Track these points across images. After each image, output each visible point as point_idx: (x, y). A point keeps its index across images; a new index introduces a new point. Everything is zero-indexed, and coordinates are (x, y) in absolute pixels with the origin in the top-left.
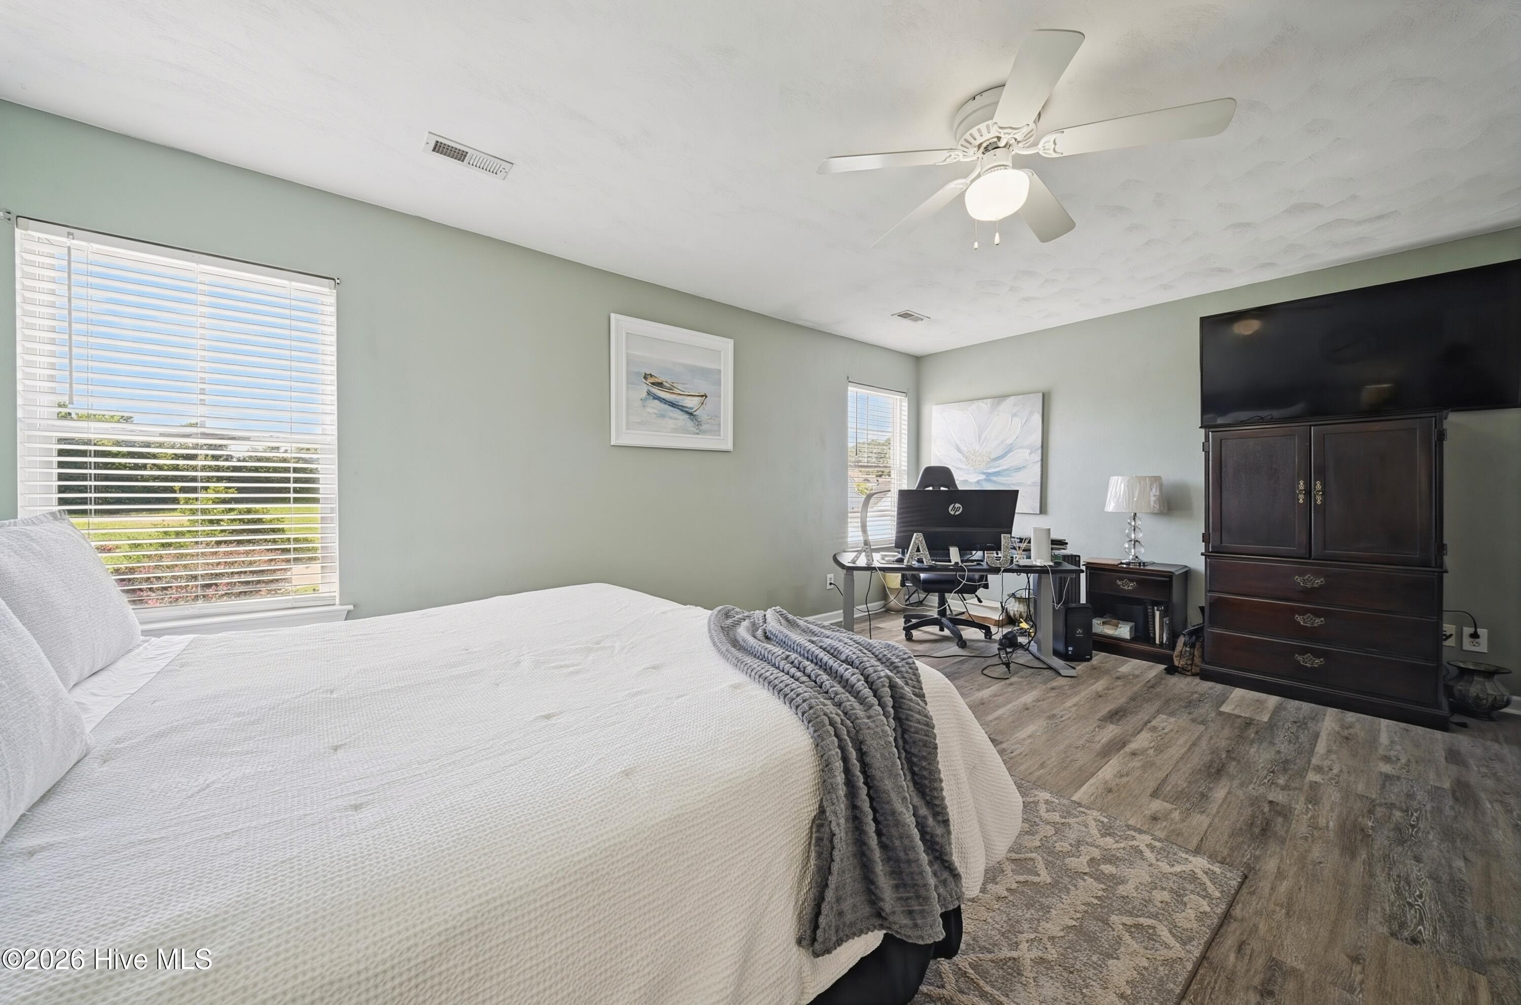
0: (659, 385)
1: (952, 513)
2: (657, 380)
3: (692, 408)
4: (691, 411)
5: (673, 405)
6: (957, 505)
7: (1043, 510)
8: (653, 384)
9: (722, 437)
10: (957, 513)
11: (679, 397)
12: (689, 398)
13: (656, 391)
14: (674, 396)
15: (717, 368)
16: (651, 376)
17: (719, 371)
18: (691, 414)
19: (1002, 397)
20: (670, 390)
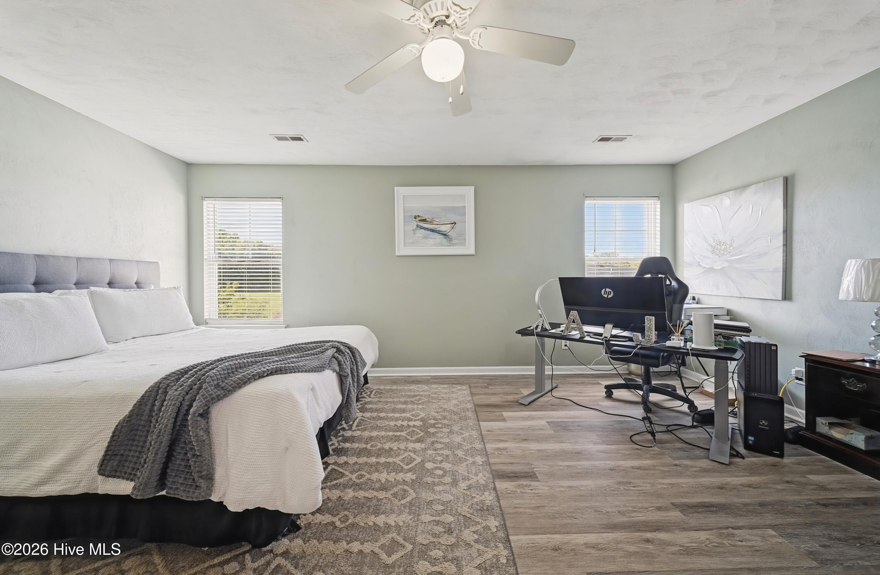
0: (424, 220)
1: (606, 296)
2: (423, 218)
3: (445, 231)
4: (445, 233)
5: (433, 231)
6: (608, 290)
7: (787, 295)
8: (420, 220)
9: (467, 247)
10: (610, 296)
11: (436, 226)
12: (444, 225)
13: (422, 224)
14: (433, 226)
15: (463, 205)
16: (419, 216)
17: (465, 207)
18: (445, 235)
19: (745, 187)
20: (431, 222)
